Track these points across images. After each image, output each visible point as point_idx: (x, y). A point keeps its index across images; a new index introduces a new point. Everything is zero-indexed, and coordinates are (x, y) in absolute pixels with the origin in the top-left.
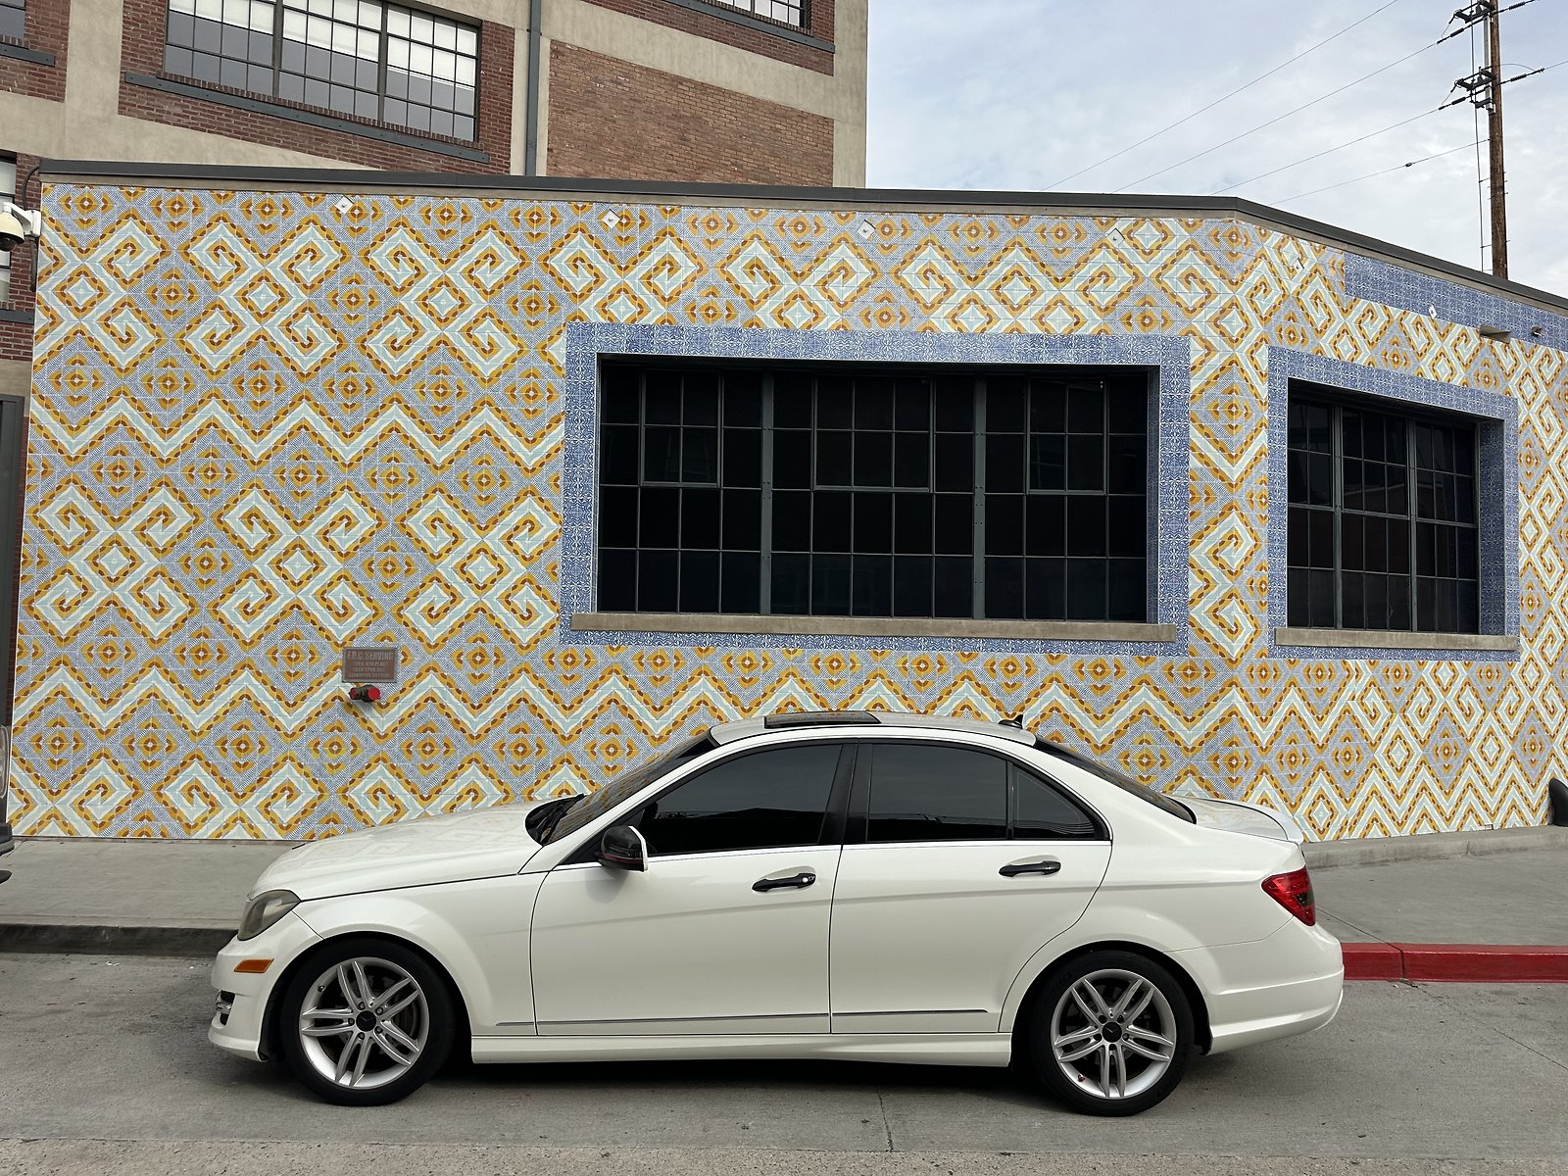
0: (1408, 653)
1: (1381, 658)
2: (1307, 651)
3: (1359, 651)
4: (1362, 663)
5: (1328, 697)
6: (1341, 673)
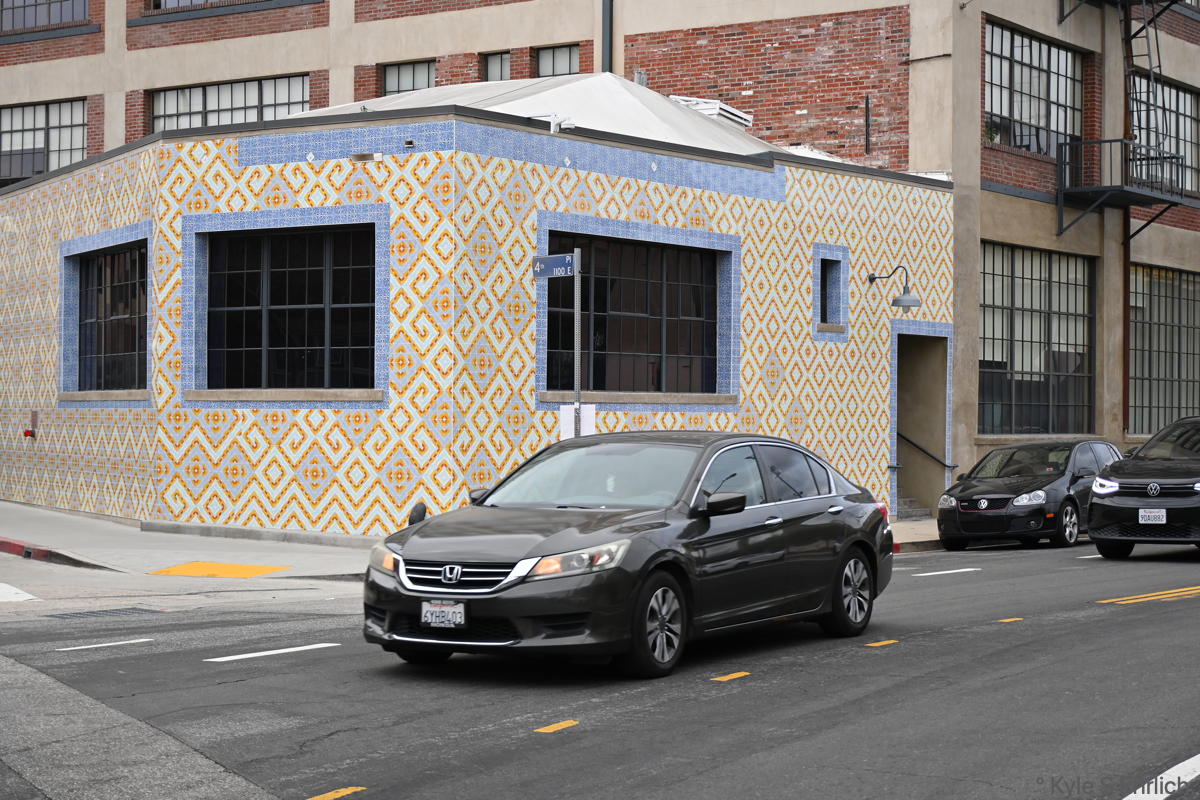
0: (284, 403)
1: (261, 407)
2: (208, 403)
3: (245, 403)
4: (247, 411)
5: (221, 433)
6: (231, 417)
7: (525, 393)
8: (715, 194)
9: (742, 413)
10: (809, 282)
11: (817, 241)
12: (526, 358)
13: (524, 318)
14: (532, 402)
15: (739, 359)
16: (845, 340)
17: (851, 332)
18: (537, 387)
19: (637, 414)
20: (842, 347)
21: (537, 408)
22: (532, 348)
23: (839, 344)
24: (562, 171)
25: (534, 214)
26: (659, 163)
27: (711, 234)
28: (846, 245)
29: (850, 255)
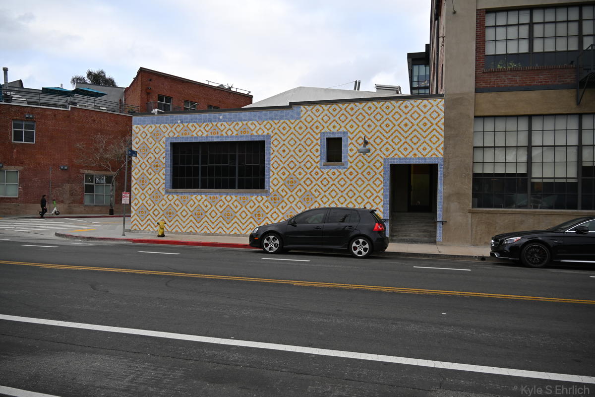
7: (160, 189)
8: (255, 122)
9: (272, 196)
10: (318, 147)
11: (323, 131)
12: (161, 180)
13: (160, 169)
14: (163, 192)
15: (270, 178)
16: (346, 168)
17: (349, 165)
18: (165, 188)
19: (212, 196)
20: (342, 171)
21: (166, 194)
22: (164, 177)
23: (340, 170)
24: (176, 125)
25: (164, 139)
26: (223, 116)
27: (252, 135)
28: (345, 130)
29: (349, 134)
